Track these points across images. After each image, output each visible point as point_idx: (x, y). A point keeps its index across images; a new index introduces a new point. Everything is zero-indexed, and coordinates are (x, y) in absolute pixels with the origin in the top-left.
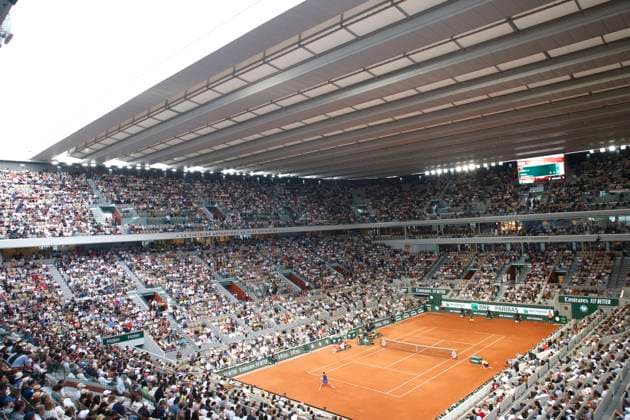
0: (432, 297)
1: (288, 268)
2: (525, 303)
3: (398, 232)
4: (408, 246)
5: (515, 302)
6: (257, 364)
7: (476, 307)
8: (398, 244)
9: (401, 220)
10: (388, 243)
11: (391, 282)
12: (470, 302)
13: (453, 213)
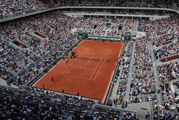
0: (84, 35)
1: (34, 30)
2: (113, 37)
3: (69, 10)
4: (73, 16)
5: (110, 36)
6: (42, 75)
7: (99, 38)
8: (70, 14)
9: (69, 6)
10: (66, 14)
11: (71, 30)
12: (97, 37)
13: (88, 4)
